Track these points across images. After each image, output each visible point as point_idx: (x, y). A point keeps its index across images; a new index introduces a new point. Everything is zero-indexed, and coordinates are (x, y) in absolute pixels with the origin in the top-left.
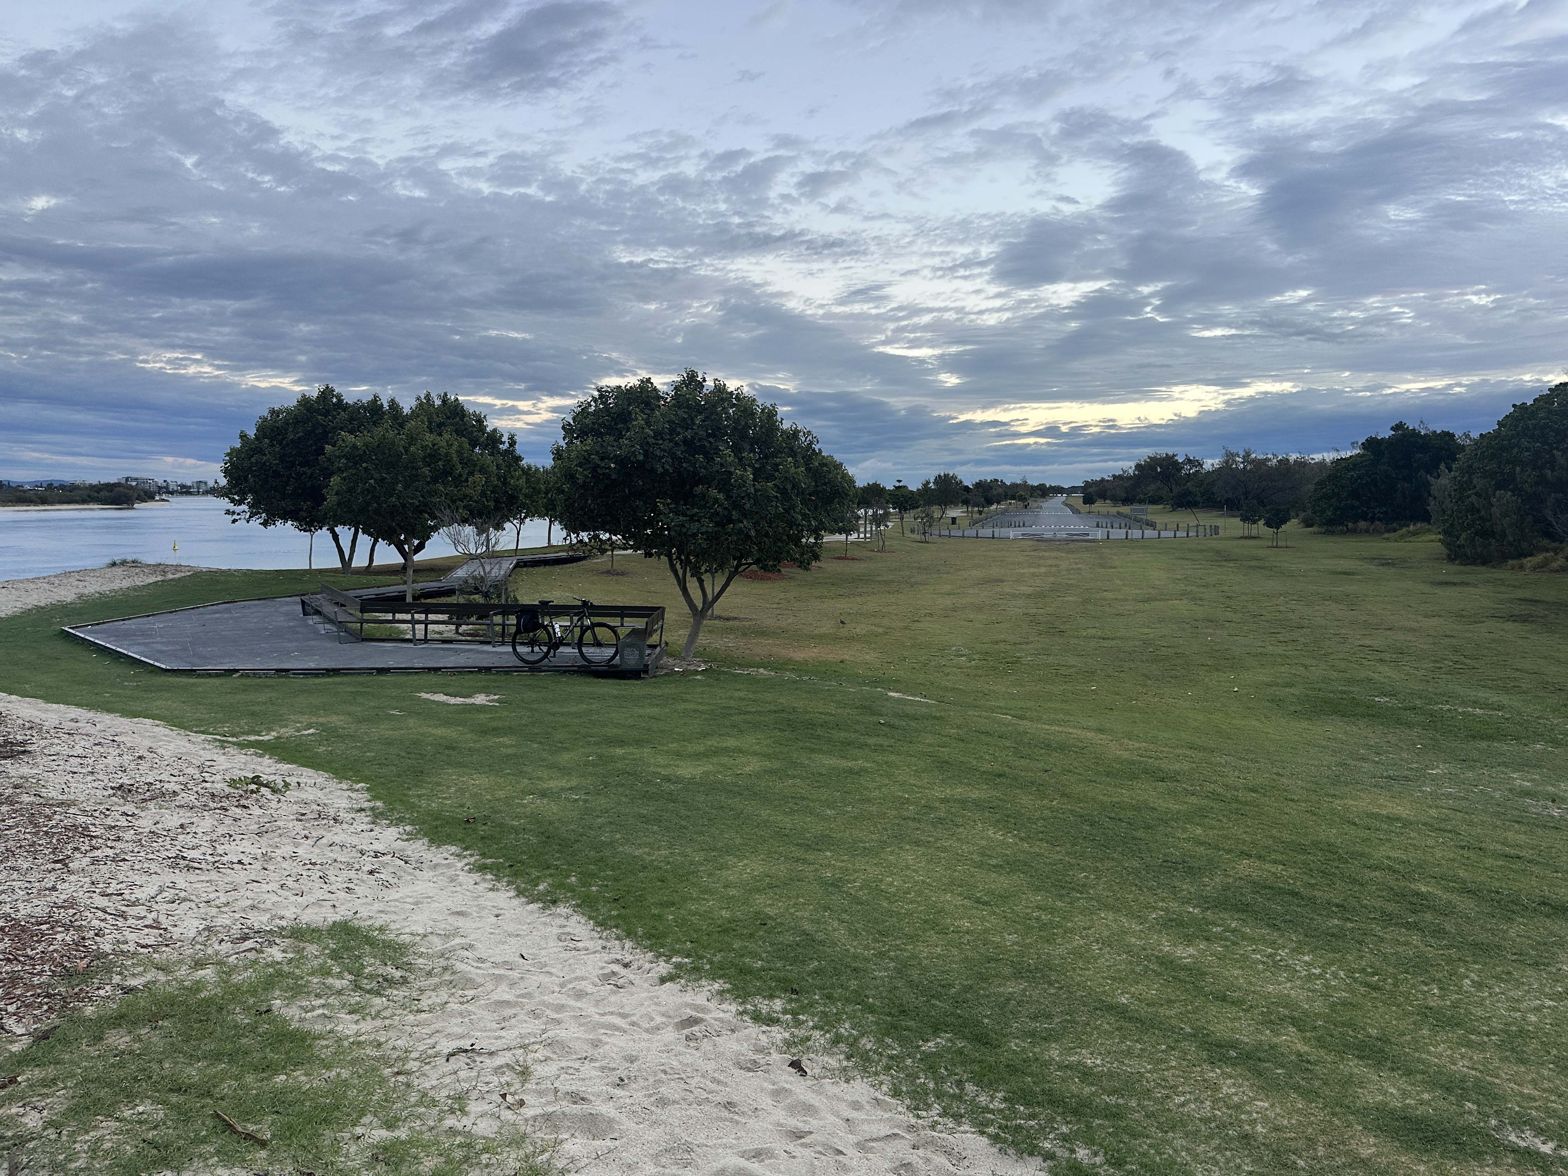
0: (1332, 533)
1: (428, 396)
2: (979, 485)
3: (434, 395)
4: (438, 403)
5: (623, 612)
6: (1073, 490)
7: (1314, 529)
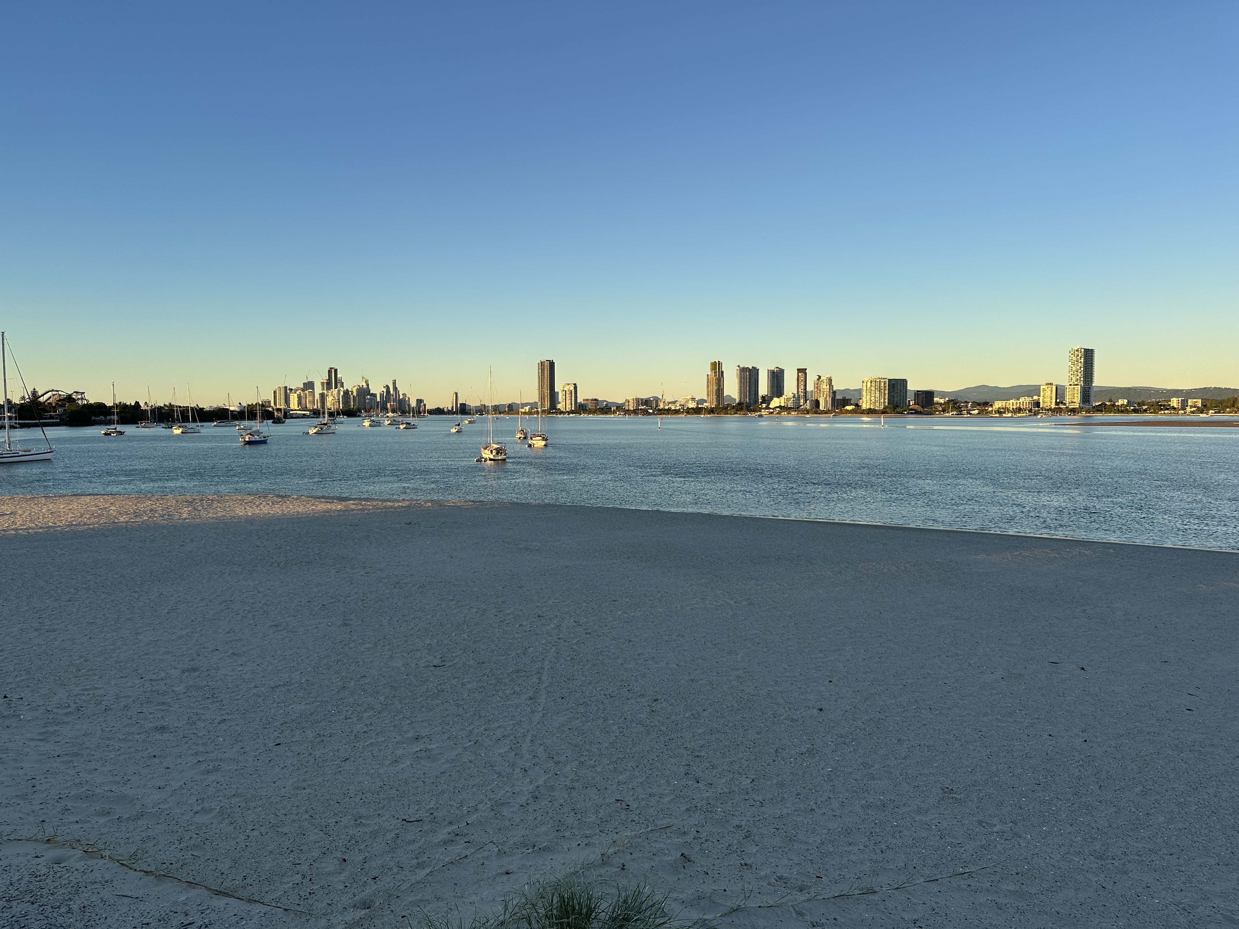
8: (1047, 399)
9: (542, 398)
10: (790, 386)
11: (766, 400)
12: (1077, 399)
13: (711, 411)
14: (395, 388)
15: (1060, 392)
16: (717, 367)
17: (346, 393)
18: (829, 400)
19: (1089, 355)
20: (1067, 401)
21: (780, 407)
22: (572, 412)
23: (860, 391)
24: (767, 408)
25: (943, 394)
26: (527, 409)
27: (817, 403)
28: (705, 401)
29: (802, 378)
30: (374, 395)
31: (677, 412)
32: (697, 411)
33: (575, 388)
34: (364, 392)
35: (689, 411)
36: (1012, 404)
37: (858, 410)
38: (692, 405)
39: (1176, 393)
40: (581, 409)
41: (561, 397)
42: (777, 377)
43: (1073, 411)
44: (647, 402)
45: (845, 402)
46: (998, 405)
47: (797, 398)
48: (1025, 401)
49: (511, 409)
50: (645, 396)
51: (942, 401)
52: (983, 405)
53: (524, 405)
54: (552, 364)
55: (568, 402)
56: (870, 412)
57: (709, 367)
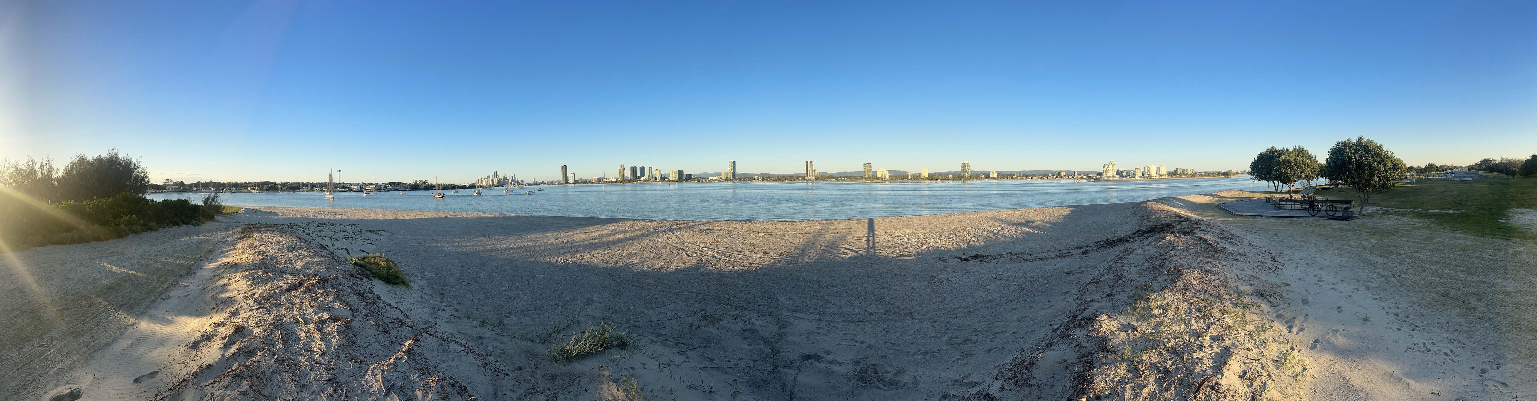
0: (1526, 177)
1: (1296, 147)
2: (1440, 166)
3: (1297, 147)
4: (1298, 148)
5: (1343, 202)
6: (1466, 167)
7: (1522, 176)
8: (723, 177)
9: (562, 179)
10: (647, 173)
11: (639, 178)
12: (731, 177)
13: (621, 182)
14: (515, 177)
15: (727, 174)
16: (622, 166)
17: (500, 179)
18: (660, 177)
19: (734, 163)
20: (729, 177)
21: (644, 180)
22: (572, 184)
23: (669, 174)
24: (640, 180)
25: (694, 175)
26: (558, 182)
27: (656, 178)
28: (619, 178)
29: (651, 170)
30: (508, 180)
31: (609, 182)
32: (616, 182)
33: (574, 175)
34: (505, 179)
35: (613, 182)
36: (714, 178)
37: (669, 181)
38: (614, 180)
39: (756, 175)
40: (576, 182)
41: (569, 178)
42: (643, 170)
43: (730, 180)
44: (599, 179)
45: (665, 178)
46: (710, 178)
47: (649, 177)
48: (718, 177)
49: (552, 183)
50: (598, 177)
51: (694, 177)
52: (706, 179)
53: (556, 181)
54: (566, 167)
55: (572, 180)
56: (673, 181)
57: (620, 166)
